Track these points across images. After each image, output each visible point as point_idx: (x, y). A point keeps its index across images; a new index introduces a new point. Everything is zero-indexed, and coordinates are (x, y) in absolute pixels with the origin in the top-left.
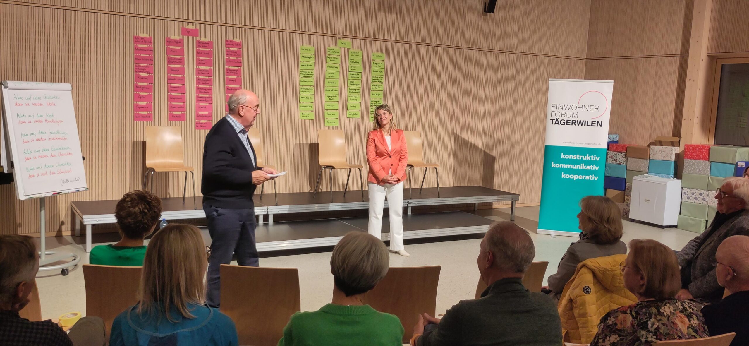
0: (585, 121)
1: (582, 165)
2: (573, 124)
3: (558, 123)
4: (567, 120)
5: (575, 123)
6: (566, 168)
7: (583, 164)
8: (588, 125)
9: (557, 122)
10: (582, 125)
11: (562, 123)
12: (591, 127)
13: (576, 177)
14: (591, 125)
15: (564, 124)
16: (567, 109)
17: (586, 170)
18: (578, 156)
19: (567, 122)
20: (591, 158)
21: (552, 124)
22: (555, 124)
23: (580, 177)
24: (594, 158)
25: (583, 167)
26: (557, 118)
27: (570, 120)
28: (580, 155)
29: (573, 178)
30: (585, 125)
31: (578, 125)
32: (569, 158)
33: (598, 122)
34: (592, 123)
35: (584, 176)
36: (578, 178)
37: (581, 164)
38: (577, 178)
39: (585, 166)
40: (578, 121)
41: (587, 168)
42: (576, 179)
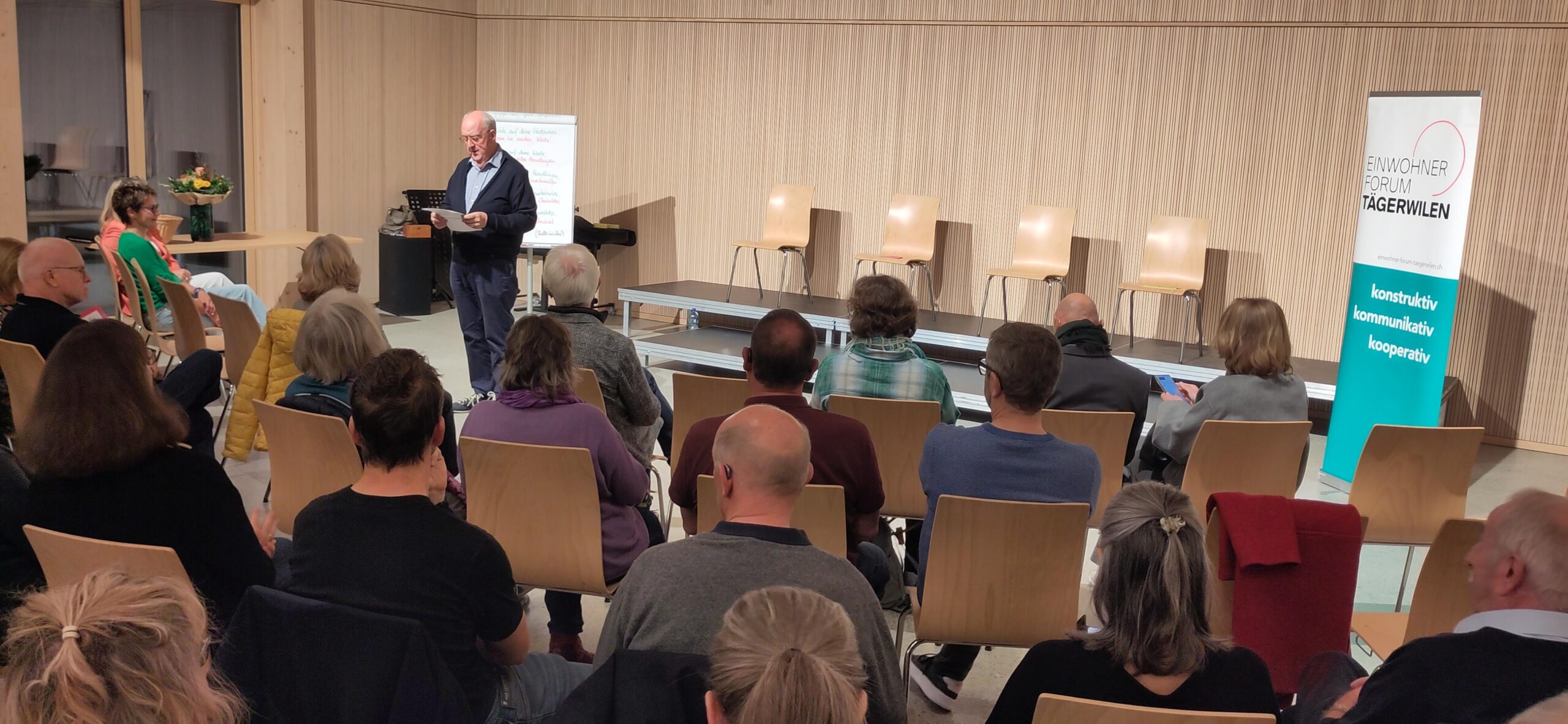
0: (1421, 202)
1: (1406, 320)
2: (1400, 209)
3: (1373, 207)
4: (1390, 199)
5: (1402, 207)
6: (1377, 324)
7: (1408, 317)
8: (1426, 213)
9: (1372, 204)
10: (1414, 213)
11: (1381, 207)
12: (1429, 218)
13: (1394, 350)
14: (1429, 213)
15: (1384, 209)
16: (1392, 170)
17: (1411, 333)
18: (1401, 294)
19: (1390, 205)
20: (1421, 303)
21: (1364, 208)
22: (1368, 209)
23: (1401, 352)
24: (1429, 304)
25: (1405, 324)
26: (1373, 192)
27: (1394, 200)
28: (1404, 293)
29: (1389, 353)
30: (1420, 214)
31: (1409, 212)
32: (1385, 300)
33: (1442, 206)
34: (1433, 210)
35: (1407, 350)
36: (1397, 355)
37: (1405, 318)
38: (1394, 353)
39: (1411, 323)
40: (1408, 201)
41: (1413, 328)
42: (1393, 356)
